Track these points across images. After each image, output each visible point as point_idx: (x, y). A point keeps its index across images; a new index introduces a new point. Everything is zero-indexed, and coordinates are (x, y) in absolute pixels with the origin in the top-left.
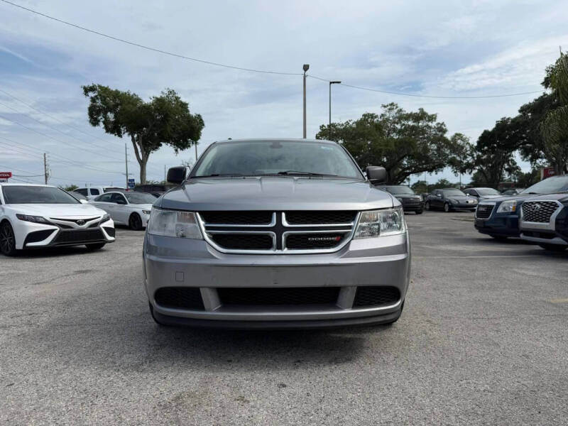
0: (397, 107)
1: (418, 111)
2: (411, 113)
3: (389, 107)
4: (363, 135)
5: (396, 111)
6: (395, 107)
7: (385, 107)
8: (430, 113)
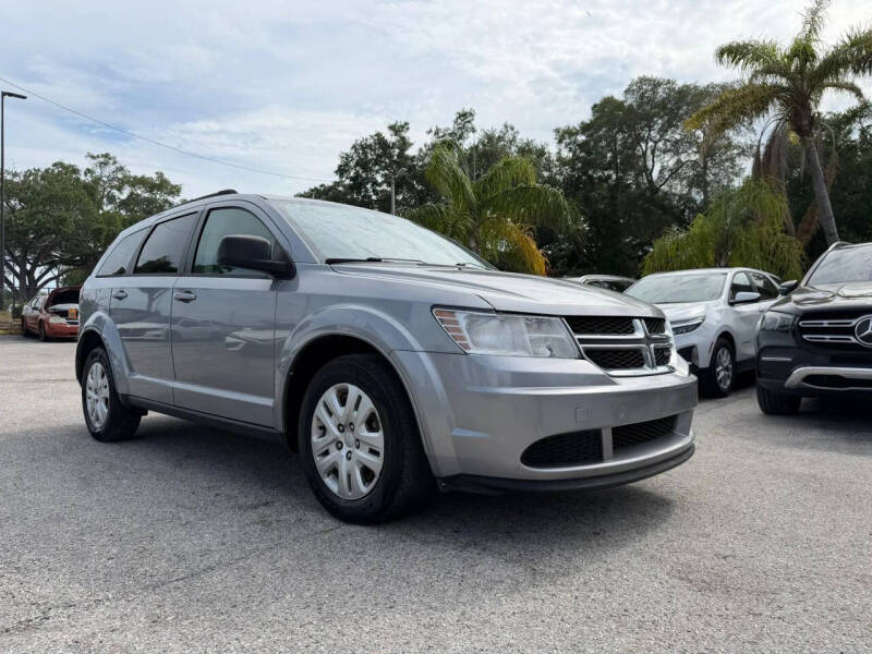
0: (115, 163)
1: (154, 176)
2: (143, 177)
3: (102, 160)
4: (65, 200)
5: (113, 168)
6: (111, 161)
7: (93, 157)
8: (173, 183)
